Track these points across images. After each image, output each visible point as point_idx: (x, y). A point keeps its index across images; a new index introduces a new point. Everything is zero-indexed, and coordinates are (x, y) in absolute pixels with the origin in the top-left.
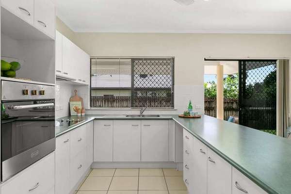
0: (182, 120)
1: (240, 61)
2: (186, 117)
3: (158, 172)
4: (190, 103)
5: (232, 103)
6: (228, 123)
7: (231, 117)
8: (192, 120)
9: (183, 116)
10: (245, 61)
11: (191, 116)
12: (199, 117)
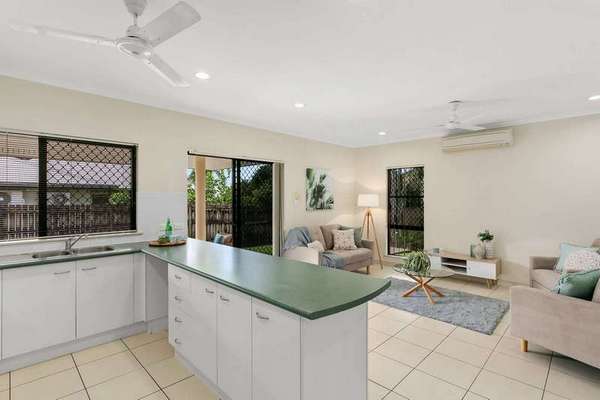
0: (156, 249)
1: (234, 160)
2: (163, 244)
3: (117, 347)
4: (169, 222)
5: (215, 212)
6: (214, 245)
7: (218, 236)
8: (172, 249)
9: (157, 244)
10: (239, 160)
11: (172, 242)
12: (184, 244)
